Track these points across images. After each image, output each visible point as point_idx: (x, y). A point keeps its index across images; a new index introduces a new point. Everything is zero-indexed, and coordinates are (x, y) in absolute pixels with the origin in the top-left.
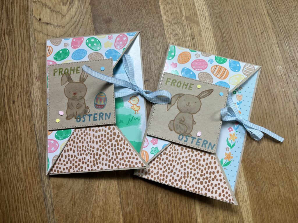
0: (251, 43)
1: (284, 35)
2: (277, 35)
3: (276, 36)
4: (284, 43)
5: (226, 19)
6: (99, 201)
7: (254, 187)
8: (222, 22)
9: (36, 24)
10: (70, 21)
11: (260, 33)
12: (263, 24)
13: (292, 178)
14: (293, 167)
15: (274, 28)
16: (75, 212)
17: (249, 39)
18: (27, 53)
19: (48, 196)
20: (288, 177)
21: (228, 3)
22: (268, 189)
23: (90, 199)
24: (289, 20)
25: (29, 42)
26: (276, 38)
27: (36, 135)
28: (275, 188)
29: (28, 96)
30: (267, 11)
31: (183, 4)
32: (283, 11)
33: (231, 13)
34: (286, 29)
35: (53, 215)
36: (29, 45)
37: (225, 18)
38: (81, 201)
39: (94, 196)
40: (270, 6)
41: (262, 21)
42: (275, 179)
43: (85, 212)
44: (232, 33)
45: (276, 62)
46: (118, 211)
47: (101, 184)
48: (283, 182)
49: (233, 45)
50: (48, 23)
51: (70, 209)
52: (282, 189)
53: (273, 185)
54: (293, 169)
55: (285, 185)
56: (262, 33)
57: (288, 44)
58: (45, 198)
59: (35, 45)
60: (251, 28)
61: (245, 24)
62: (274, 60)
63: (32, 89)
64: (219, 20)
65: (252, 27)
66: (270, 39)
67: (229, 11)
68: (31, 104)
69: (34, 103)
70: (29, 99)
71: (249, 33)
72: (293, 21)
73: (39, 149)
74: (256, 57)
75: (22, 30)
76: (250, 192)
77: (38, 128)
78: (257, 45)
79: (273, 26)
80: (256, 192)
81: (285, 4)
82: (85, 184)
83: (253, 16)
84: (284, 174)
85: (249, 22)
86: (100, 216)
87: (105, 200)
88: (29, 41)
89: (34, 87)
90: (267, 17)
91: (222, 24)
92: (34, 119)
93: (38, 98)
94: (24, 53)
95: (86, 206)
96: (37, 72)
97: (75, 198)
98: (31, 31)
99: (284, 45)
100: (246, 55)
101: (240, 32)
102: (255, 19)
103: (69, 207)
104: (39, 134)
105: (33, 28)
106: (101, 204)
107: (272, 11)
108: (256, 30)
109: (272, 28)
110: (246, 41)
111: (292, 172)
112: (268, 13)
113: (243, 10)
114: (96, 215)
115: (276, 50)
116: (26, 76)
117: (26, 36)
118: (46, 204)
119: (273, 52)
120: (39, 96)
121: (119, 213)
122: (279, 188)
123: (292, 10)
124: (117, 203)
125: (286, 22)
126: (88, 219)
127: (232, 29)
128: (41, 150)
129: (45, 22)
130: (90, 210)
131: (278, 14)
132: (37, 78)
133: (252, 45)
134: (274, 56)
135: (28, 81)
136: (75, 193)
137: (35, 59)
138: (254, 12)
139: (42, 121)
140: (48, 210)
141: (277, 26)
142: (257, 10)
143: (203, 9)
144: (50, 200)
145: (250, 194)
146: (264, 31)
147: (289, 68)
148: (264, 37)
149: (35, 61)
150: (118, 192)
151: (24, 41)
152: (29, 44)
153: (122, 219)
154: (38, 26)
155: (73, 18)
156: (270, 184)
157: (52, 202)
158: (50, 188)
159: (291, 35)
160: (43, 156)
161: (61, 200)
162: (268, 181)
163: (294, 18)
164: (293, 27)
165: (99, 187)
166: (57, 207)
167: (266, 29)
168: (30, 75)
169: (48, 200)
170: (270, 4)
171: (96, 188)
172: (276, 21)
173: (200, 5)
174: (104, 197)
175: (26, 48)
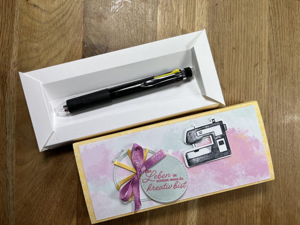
0: (242, 73)
1: (277, 72)
2: (271, 71)
3: (269, 71)
4: (275, 81)
5: (223, 42)
6: (57, 196)
7: (203, 213)
8: (218, 44)
9: (23, 3)
10: (59, 8)
11: (253, 65)
12: (260, 55)
13: (241, 212)
14: (245, 203)
15: (269, 62)
16: (33, 202)
17: (241, 69)
18: (9, 34)
19: (10, 182)
20: (238, 211)
21: (230, 24)
22: (216, 217)
23: (49, 193)
24: (289, 57)
25: (13, 23)
26: (268, 74)
27: (6, 122)
28: (222, 217)
29: (3, 81)
30: (269, 42)
31: (182, 15)
32: (286, 45)
33: (230, 35)
34: (282, 66)
35: (13, 200)
36: (12, 26)
37: (222, 40)
38: (40, 194)
39: (54, 191)
40: (273, 37)
41: (259, 52)
42: (225, 210)
43: (42, 204)
44: (225, 58)
45: (260, 98)
46: (73, 209)
47: (61, 182)
48: (232, 215)
49: (223, 72)
50: (36, 5)
51: (29, 198)
52: (229, 221)
53: (222, 215)
54: (245, 205)
55: (233, 217)
56: (256, 65)
57: (279, 83)
58: (8, 183)
59: (18, 28)
60: (246, 57)
61: (241, 52)
62: (259, 96)
63: (9, 74)
64: (215, 42)
65: (248, 56)
66: (261, 74)
67: (229, 33)
68: (5, 90)
69: (8, 89)
70: (4, 84)
71: (242, 63)
72: (292, 58)
73: (7, 137)
74: (242, 89)
75: (7, 8)
76: (199, 217)
77: (9, 116)
78: (246, 77)
79: (269, 60)
80: (204, 218)
81: (290, 38)
82: (47, 179)
83: (252, 44)
84: (235, 208)
85: (246, 51)
86: (56, 211)
87: (63, 197)
88: (13, 21)
89: (10, 72)
90: (266, 49)
91: (218, 47)
92: (6, 106)
93: (12, 85)
94: (6, 33)
95: (44, 199)
96: (16, 57)
97: (35, 190)
98: (16, 11)
99: (274, 83)
100: (233, 85)
101: (234, 59)
102: (254, 48)
103: (28, 196)
104: (8, 122)
105: (19, 7)
106: (58, 200)
107: (274, 43)
108: (250, 61)
109: (268, 62)
110: (236, 71)
111: (243, 207)
112: (269, 44)
113: (243, 36)
114: (52, 209)
115: (264, 87)
116: (5, 59)
117: (10, 16)
118: (8, 189)
119: (260, 88)
120: (14, 83)
121: (74, 212)
122: (227, 219)
123: (295, 46)
124: (73, 202)
125: (285, 58)
126: (45, 211)
127: (226, 54)
128: (8, 138)
129: (32, 3)
130: (47, 203)
131: (279, 47)
132: (14, 63)
133: (242, 76)
134: (260, 92)
135: (6, 65)
136: (36, 185)
137: (16, 43)
138: (254, 40)
139: (13, 110)
140: (9, 194)
141: (274, 61)
142: (259, 38)
143: (202, 25)
144: (12, 186)
145: (198, 218)
146: (259, 63)
147: (271, 107)
148: (256, 70)
149: (16, 46)
150: (77, 192)
151: (7, 20)
152: (12, 24)
153: (76, 217)
154: (25, 7)
155: (63, 5)
156: (220, 213)
157: (13, 188)
158: (12, 176)
159: (285, 73)
160: (10, 144)
161: (22, 189)
162: (218, 210)
163: (295, 55)
164: (291, 65)
165: (60, 184)
166: (18, 193)
167: (262, 62)
168: (9, 59)
169: (10, 186)
170: (274, 34)
171: (56, 185)
172: (275, 54)
173: (200, 20)
174: (62, 194)
175: (9, 29)
